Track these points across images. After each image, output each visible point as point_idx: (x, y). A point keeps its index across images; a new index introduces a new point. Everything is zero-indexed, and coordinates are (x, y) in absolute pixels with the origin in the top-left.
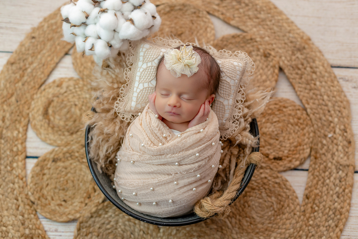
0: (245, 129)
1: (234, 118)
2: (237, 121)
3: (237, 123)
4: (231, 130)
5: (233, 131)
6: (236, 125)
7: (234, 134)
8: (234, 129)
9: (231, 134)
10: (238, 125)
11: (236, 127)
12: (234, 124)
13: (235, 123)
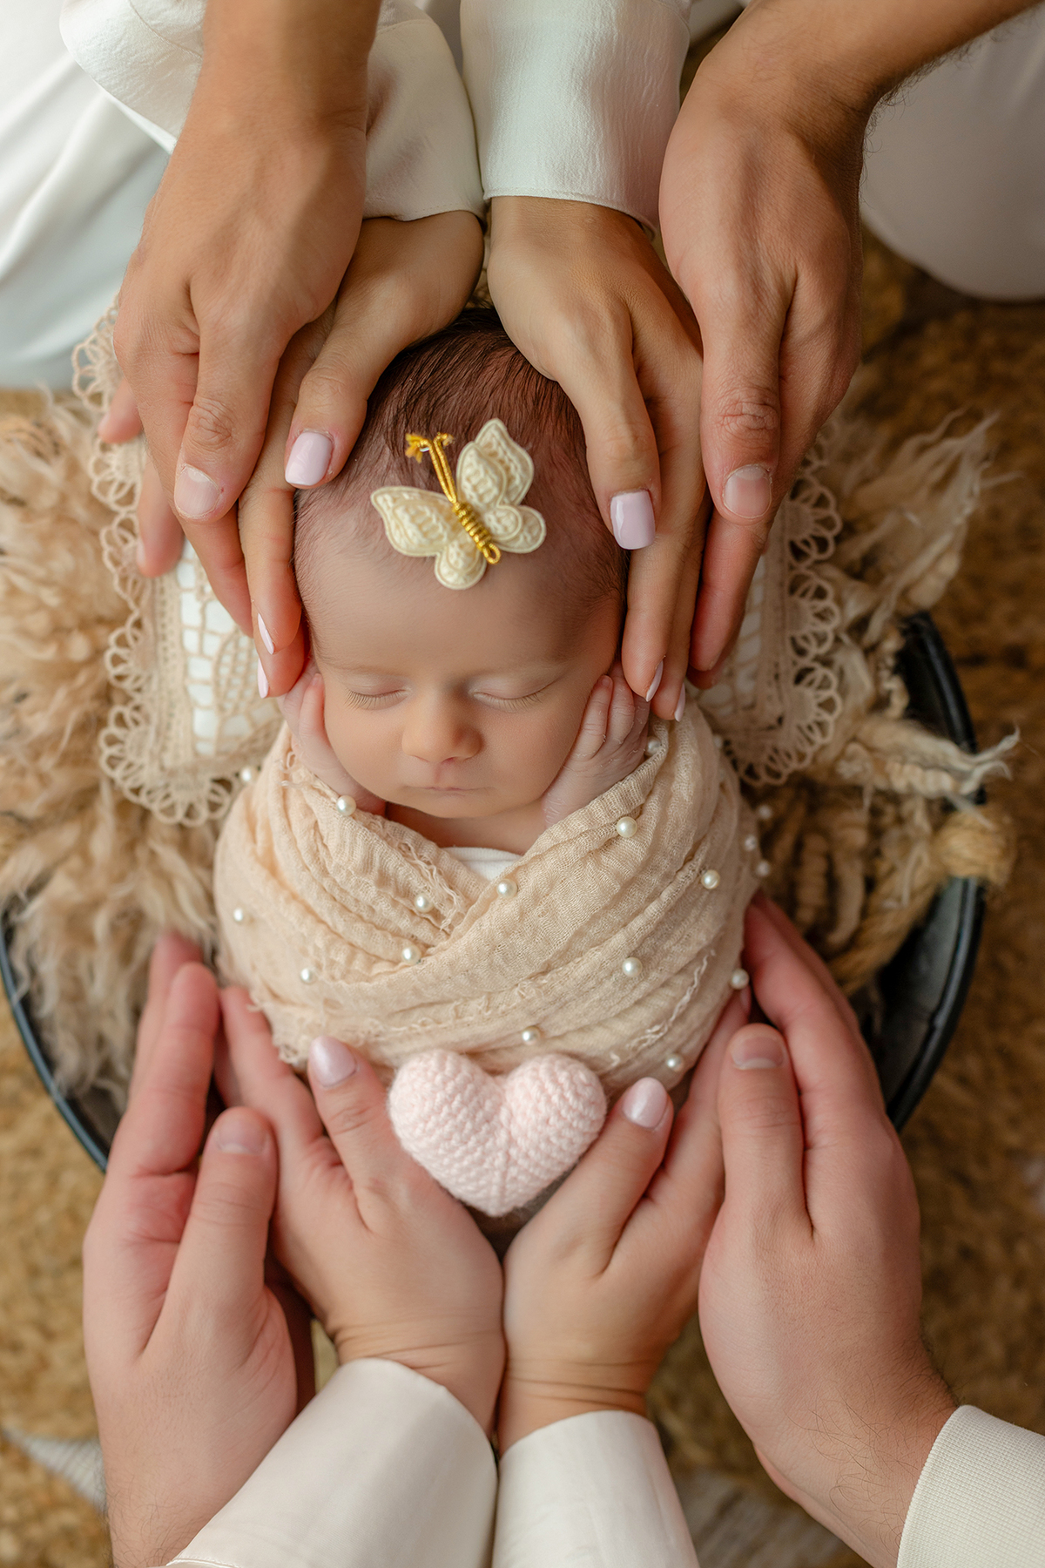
0: (879, 704)
1: (801, 652)
2: (820, 671)
3: (825, 678)
4: (799, 728)
5: (810, 728)
6: (825, 694)
7: (823, 747)
8: (819, 719)
9: (809, 751)
10: (831, 693)
11: (828, 705)
12: (809, 694)
13: (811, 683)
